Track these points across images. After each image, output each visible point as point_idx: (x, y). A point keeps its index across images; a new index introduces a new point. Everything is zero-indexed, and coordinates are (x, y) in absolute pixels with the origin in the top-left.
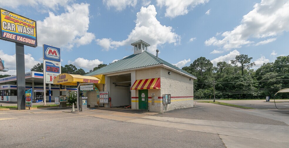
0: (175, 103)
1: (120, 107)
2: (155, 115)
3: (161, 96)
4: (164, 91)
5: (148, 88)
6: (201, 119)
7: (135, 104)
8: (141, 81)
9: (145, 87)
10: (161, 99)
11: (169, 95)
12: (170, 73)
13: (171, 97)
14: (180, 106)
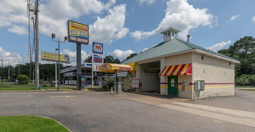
0: (209, 90)
1: (150, 91)
2: (185, 102)
3: (193, 82)
4: (196, 78)
5: (179, 74)
6: (247, 110)
7: (164, 89)
8: (170, 67)
9: (175, 74)
10: (193, 86)
11: (202, 81)
12: (204, 58)
13: (204, 84)
14: (217, 94)
